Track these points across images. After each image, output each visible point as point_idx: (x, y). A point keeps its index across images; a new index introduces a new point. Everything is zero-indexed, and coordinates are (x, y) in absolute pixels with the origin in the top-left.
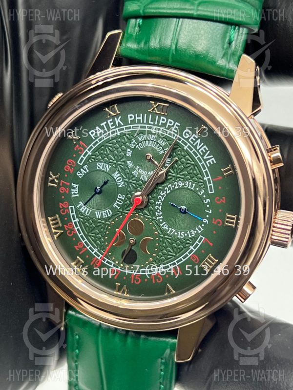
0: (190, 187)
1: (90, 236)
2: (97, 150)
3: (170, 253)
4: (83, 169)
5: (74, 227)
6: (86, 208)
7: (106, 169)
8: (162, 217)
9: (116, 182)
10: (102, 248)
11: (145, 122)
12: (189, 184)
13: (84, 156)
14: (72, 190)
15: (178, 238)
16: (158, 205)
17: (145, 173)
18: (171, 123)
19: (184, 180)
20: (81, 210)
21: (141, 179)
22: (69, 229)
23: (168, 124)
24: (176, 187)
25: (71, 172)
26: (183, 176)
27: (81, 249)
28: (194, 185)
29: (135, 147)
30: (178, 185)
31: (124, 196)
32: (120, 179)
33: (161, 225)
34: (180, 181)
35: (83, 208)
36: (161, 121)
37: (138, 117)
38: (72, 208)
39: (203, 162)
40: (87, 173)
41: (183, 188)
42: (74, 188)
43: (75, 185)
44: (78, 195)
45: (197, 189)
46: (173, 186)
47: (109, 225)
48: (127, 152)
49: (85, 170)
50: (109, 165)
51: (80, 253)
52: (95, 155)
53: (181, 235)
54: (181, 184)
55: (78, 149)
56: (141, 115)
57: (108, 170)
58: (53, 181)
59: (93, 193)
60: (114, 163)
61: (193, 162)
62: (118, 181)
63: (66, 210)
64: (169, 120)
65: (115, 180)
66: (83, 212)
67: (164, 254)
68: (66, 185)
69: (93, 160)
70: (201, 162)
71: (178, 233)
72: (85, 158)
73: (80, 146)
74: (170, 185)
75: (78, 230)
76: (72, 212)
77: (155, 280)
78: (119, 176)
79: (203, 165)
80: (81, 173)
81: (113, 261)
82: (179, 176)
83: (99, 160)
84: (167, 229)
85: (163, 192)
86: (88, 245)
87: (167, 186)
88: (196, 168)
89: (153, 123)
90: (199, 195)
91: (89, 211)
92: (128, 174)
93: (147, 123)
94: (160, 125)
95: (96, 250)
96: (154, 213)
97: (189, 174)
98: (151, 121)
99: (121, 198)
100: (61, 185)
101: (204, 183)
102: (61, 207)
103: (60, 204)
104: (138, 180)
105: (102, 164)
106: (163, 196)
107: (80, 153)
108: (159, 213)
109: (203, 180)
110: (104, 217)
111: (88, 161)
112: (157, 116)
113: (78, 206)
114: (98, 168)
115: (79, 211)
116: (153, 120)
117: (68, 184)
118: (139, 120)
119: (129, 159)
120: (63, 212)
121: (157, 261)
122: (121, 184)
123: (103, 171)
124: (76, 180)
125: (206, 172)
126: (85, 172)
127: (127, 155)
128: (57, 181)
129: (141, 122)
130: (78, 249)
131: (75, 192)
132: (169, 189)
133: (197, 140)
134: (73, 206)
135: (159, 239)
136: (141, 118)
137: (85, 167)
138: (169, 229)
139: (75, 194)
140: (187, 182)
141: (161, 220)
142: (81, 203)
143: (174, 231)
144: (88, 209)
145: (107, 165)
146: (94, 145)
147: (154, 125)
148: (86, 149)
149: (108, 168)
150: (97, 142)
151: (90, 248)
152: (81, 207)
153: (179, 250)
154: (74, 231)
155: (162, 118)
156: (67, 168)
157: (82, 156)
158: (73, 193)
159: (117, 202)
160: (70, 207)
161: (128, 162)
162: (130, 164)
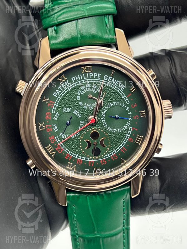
0: (116, 105)
1: (71, 149)
2: (60, 102)
3: (117, 142)
4: (56, 115)
5: (61, 148)
6: (64, 135)
7: (69, 111)
8: (107, 125)
9: (76, 116)
10: (80, 153)
11: (82, 79)
12: (115, 103)
13: (55, 108)
14: (54, 128)
15: (119, 133)
16: (103, 120)
17: (90, 105)
18: (96, 75)
19: (112, 102)
20: (62, 137)
21: (89, 109)
22: (59, 150)
23: (94, 76)
24: (109, 107)
25: (50, 119)
26: (111, 100)
27: (69, 158)
28: (118, 103)
29: (81, 94)
30: (110, 106)
31: (83, 121)
32: (78, 113)
33: (108, 129)
34: (110, 103)
35: (63, 136)
36: (90, 76)
37: (77, 77)
38: (57, 138)
39: (119, 89)
40: (59, 116)
41: (113, 106)
42: (55, 127)
43: (54, 125)
44: (58, 130)
45: (121, 104)
46: (108, 107)
47: (80, 139)
48: (77, 98)
49: (58, 115)
50: (69, 108)
51: (69, 160)
52: (60, 106)
53: (120, 131)
54: (111, 105)
55: (50, 105)
56: (79, 76)
57: (70, 111)
58: (42, 127)
59: (66, 126)
60: (72, 106)
61: (114, 91)
62: (77, 114)
63: (54, 140)
64: (94, 74)
65: (75, 115)
66: (63, 138)
67: (114, 144)
68: (49, 127)
69: (60, 108)
70: (118, 90)
71: (118, 130)
72: (55, 109)
73: (50, 104)
74: (106, 107)
75: (64, 148)
76: (58, 140)
77: (114, 159)
78: (77, 112)
79: (119, 91)
80: (56, 117)
81: (88, 157)
82: (108, 101)
83: (63, 107)
84: (111, 130)
85: (103, 112)
86: (72, 154)
87: (104, 108)
88: (116, 94)
89: (86, 78)
90: (122, 107)
91: (67, 136)
92: (81, 110)
93: (83, 79)
94: (90, 78)
95: (77, 155)
96: (102, 124)
97: (114, 98)
98: (85, 77)
99: (82, 123)
100: (47, 128)
101: (123, 100)
102: (51, 140)
103: (50, 138)
104: (88, 110)
105: (66, 109)
106: (104, 114)
107: (51, 107)
108: (105, 123)
109: (122, 98)
110: (76, 136)
111: (58, 110)
112: (87, 74)
113: (60, 136)
114: (64, 112)
115: (61, 138)
116: (86, 76)
117: (51, 126)
118: (78, 79)
119: (79, 101)
120: (53, 141)
121: (111, 149)
122: (79, 116)
123: (68, 112)
124: (54, 122)
125: (122, 94)
126: (58, 116)
127: (78, 99)
128: (44, 127)
129: (80, 79)
130: (67, 158)
131: (56, 129)
132: (106, 109)
133: (112, 79)
134: (57, 137)
135: (109, 137)
136: (79, 78)
137: (57, 113)
138: (112, 130)
139: (56, 130)
140: (114, 102)
141: (107, 127)
142: (61, 134)
143: (115, 130)
144: (66, 135)
145: (69, 109)
146: (58, 100)
147: (87, 79)
148: (54, 104)
149: (69, 110)
150: (59, 98)
151: (74, 155)
152: (61, 135)
153: (121, 139)
154: (62, 149)
155: (90, 74)
156: (47, 117)
157: (53, 108)
158: (54, 130)
159: (80, 126)
160: (55, 138)
161: (80, 103)
162: (81, 103)
